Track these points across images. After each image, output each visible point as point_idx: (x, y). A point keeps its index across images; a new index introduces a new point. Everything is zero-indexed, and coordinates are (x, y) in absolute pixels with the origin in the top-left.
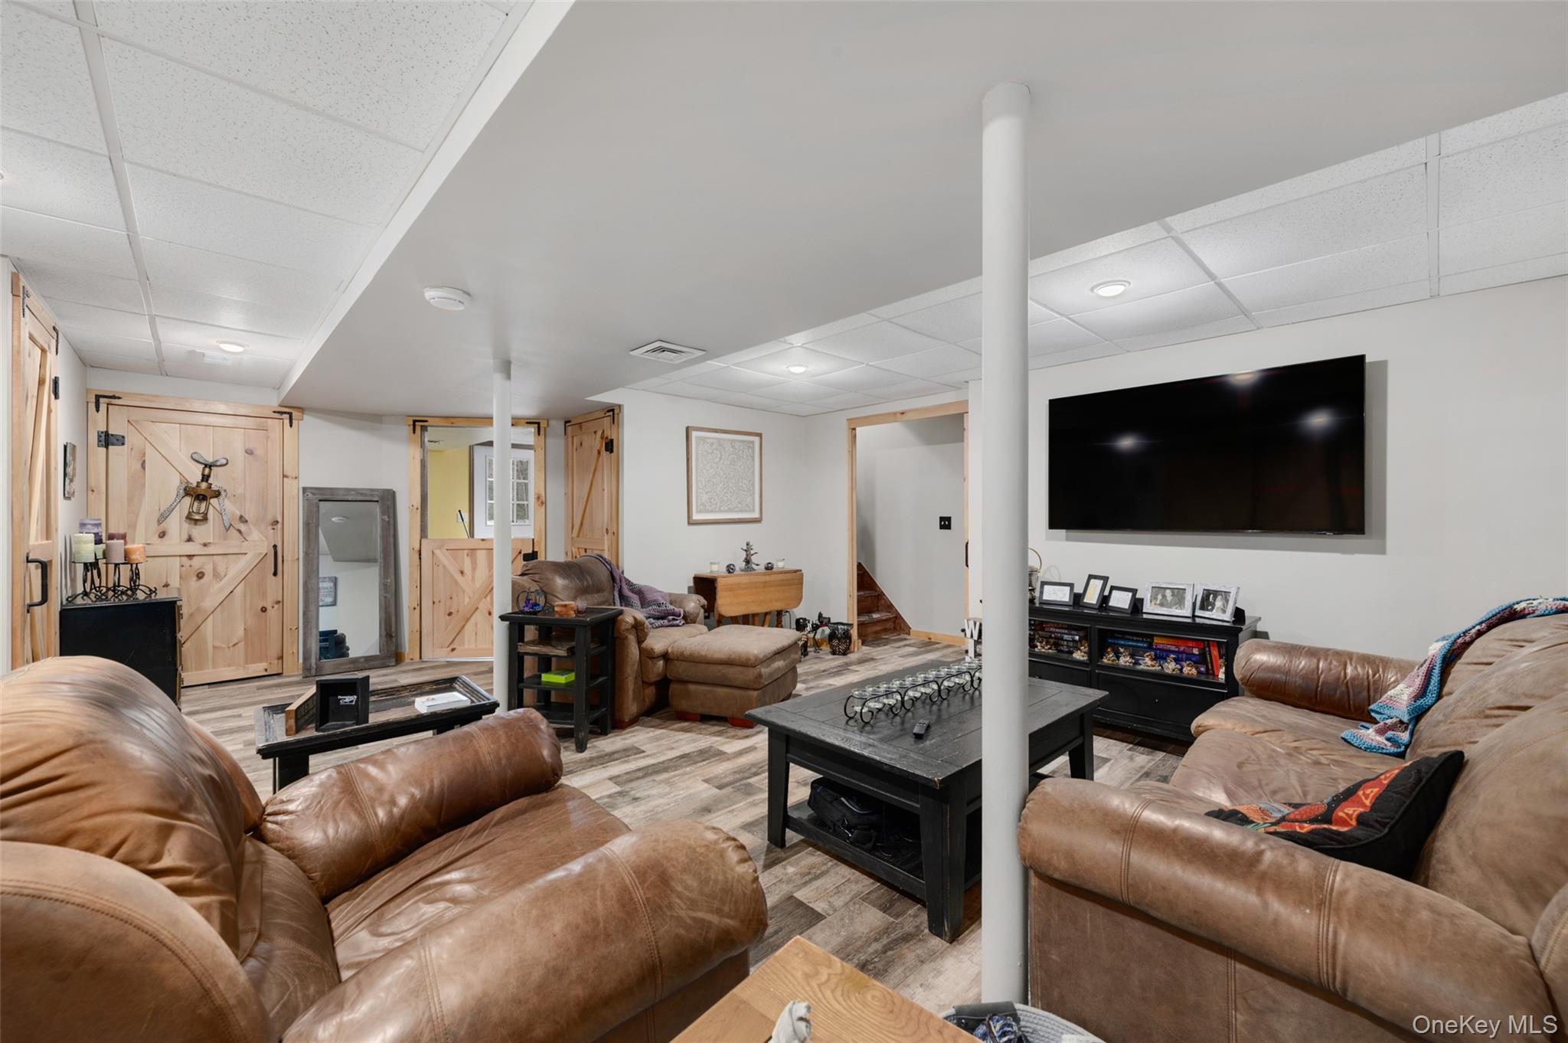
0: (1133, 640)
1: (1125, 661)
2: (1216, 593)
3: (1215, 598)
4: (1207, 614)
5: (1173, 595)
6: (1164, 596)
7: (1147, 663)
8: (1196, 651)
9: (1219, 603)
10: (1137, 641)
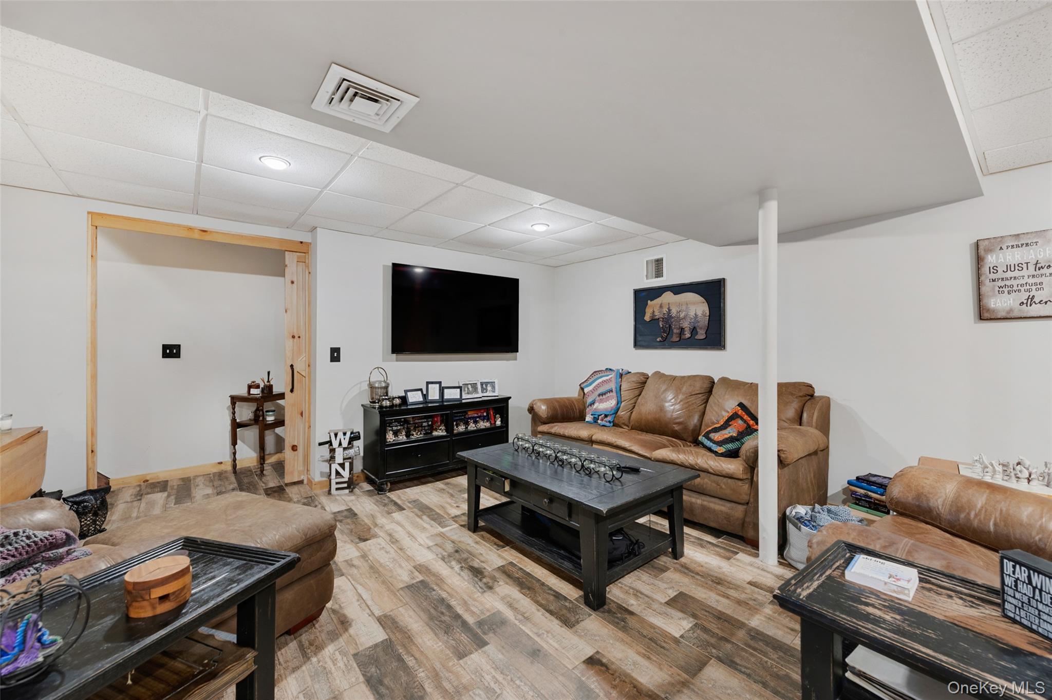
0: (457, 416)
1: (462, 428)
2: (487, 383)
3: (486, 386)
4: (485, 394)
5: (472, 387)
6: (468, 388)
7: (472, 427)
8: (485, 414)
9: (489, 388)
10: (460, 416)
